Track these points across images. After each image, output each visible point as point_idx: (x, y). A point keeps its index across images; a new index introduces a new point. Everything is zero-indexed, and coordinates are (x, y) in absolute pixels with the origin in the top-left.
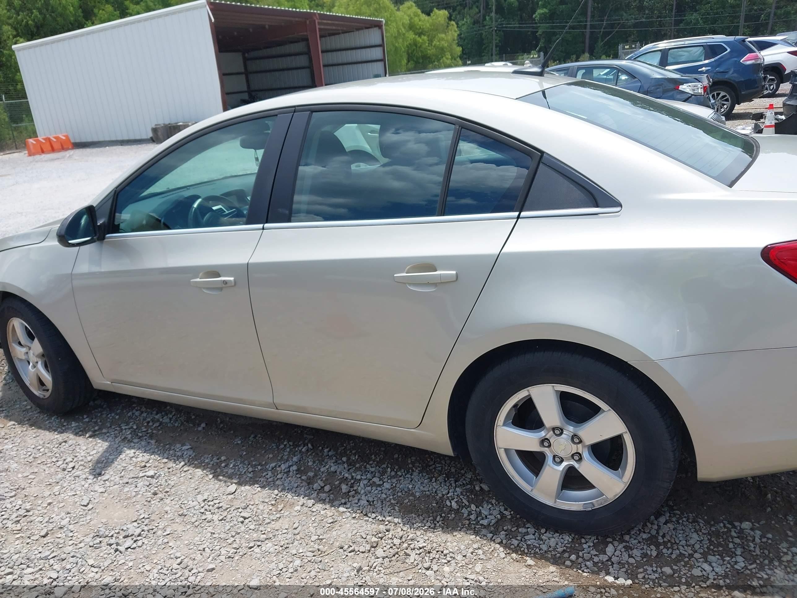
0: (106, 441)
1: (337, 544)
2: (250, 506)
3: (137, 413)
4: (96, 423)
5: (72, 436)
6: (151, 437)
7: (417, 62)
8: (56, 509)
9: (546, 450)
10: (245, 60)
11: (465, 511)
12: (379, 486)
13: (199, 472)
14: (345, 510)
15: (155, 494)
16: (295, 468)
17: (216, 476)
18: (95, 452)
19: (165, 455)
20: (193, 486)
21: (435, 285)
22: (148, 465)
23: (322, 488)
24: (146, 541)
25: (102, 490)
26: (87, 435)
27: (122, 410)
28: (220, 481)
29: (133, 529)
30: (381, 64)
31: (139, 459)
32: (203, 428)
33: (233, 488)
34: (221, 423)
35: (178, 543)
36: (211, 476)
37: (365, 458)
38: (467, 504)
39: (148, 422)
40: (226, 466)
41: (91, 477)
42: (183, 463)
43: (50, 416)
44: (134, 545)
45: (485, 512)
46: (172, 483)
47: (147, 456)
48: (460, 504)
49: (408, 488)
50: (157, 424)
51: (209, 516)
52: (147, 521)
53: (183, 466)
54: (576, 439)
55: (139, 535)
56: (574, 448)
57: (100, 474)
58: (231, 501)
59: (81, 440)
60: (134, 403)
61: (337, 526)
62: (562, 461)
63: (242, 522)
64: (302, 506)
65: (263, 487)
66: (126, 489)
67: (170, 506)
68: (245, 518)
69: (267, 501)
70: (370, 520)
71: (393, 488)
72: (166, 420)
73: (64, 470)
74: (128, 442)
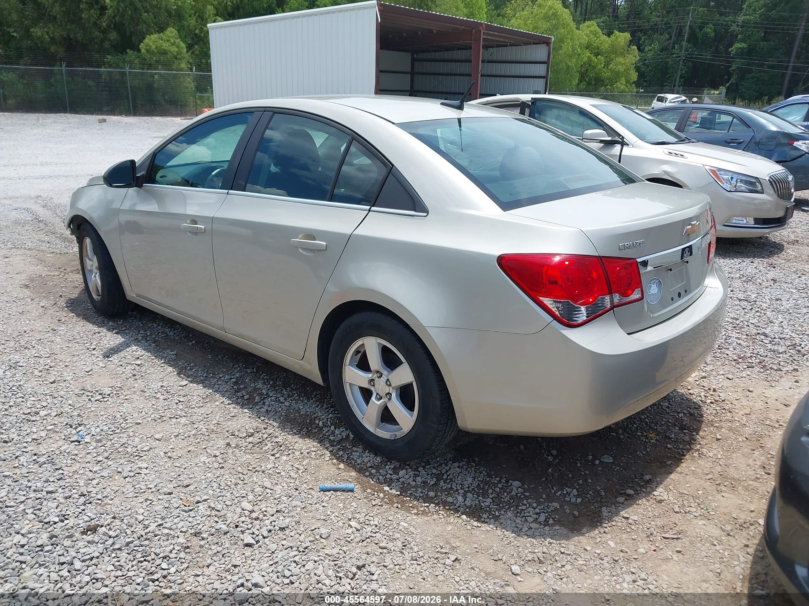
0: (124, 338)
1: (227, 429)
2: (189, 396)
3: (155, 325)
4: (126, 326)
5: (105, 330)
6: (155, 342)
7: (589, 84)
8: (68, 370)
9: (372, 389)
10: (413, 60)
11: (326, 429)
12: (282, 403)
13: (170, 369)
14: (247, 411)
15: (134, 375)
16: (234, 380)
17: (179, 374)
18: (113, 343)
19: (156, 355)
20: (161, 376)
21: (313, 251)
22: (140, 358)
23: (244, 396)
24: (110, 399)
25: (104, 365)
26: (114, 332)
27: (147, 321)
28: (180, 377)
29: (107, 391)
30: (543, 81)
31: (137, 353)
32: (193, 344)
33: (185, 383)
34: (207, 343)
35: (130, 405)
36: (176, 373)
37: (286, 385)
38: (330, 425)
39: (158, 333)
40: (190, 369)
41: (101, 357)
42: (163, 361)
43: (99, 316)
44: (102, 400)
45: (337, 432)
46: (149, 372)
47: (143, 352)
48: (325, 424)
49: (299, 408)
50: (164, 335)
51: (159, 395)
52: (118, 389)
53: (162, 363)
54: (388, 383)
55: (109, 395)
56: (387, 389)
57: (108, 357)
58: (179, 390)
59: (109, 334)
60: (158, 319)
61: (235, 419)
62: (381, 398)
63: (177, 404)
64: (222, 403)
65: (205, 387)
66: (118, 369)
67: (140, 384)
68: (180, 402)
69: (201, 395)
70: (260, 420)
71: (290, 406)
72: (172, 333)
73: (88, 349)
74: (137, 342)
